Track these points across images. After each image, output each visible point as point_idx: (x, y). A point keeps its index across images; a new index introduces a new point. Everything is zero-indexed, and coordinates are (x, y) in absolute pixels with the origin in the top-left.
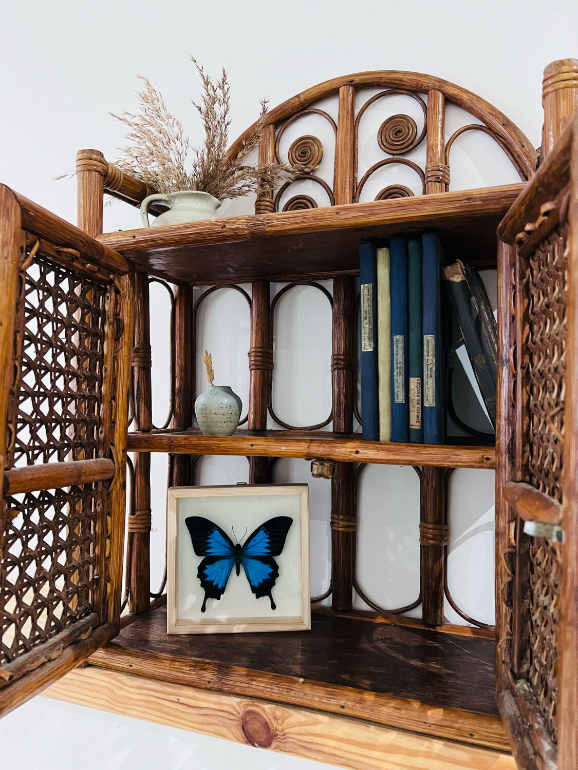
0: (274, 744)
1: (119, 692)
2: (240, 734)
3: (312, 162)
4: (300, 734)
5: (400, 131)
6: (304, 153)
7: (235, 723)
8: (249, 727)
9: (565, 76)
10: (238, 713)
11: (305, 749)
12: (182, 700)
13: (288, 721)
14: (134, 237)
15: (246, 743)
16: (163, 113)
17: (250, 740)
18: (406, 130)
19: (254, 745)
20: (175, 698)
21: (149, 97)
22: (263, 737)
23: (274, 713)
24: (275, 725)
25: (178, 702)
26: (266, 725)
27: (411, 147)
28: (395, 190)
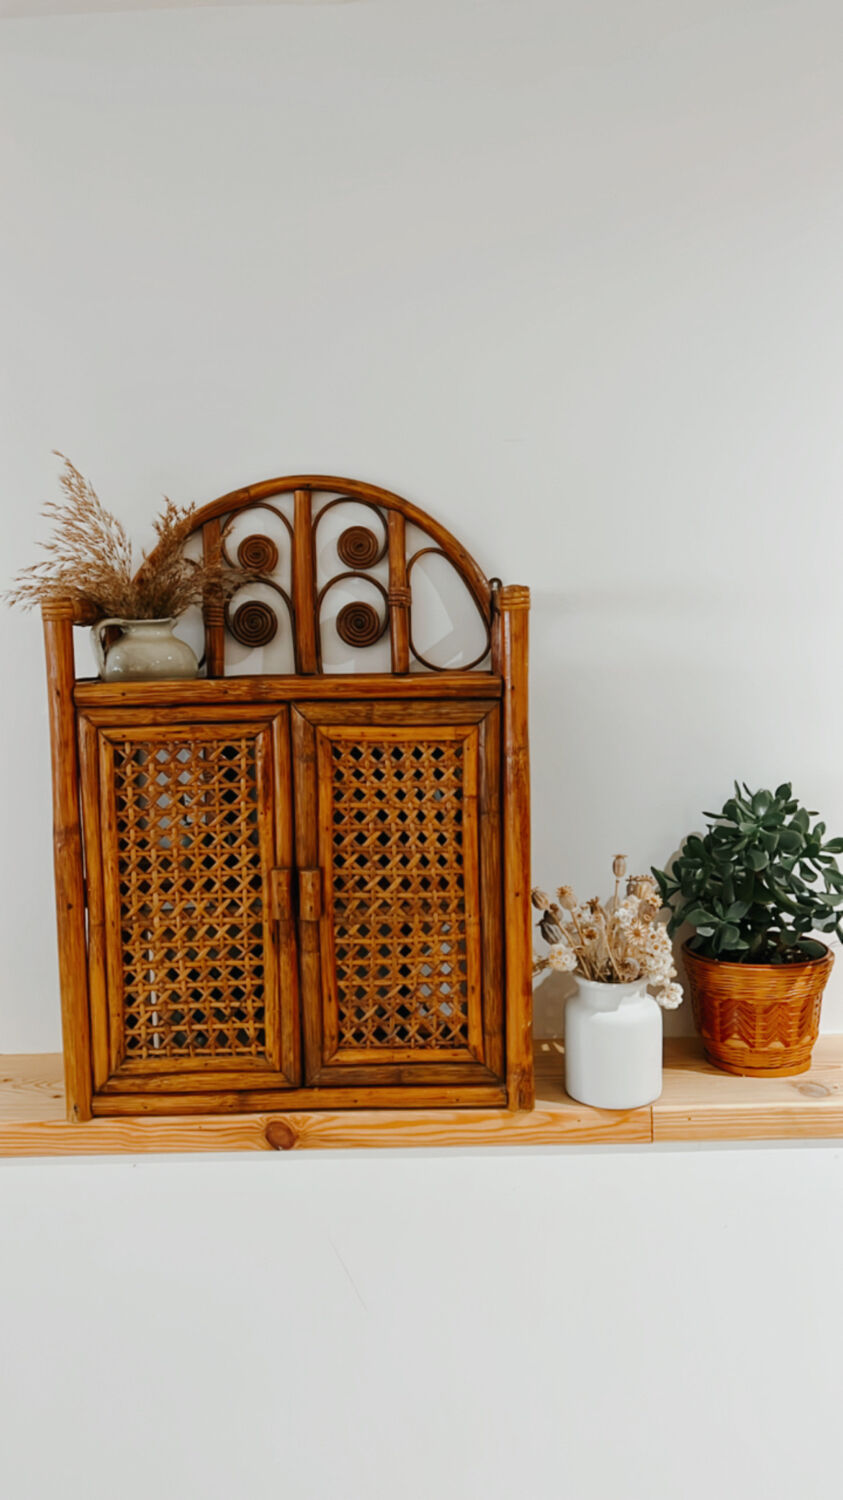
0: (297, 1144)
1: (134, 1134)
2: (264, 1142)
3: (267, 566)
4: (319, 1131)
5: (361, 545)
6: (257, 555)
7: (260, 1135)
8: (272, 1135)
9: (516, 601)
10: (261, 1125)
11: (326, 1141)
12: (204, 1127)
13: (311, 1122)
14: (123, 694)
15: (270, 1149)
16: (95, 508)
17: (274, 1145)
18: (366, 543)
19: (278, 1149)
20: (197, 1127)
21: (73, 481)
22: (286, 1140)
23: (294, 1118)
24: (296, 1128)
25: (201, 1130)
26: (289, 1131)
27: (372, 562)
28: (361, 608)
